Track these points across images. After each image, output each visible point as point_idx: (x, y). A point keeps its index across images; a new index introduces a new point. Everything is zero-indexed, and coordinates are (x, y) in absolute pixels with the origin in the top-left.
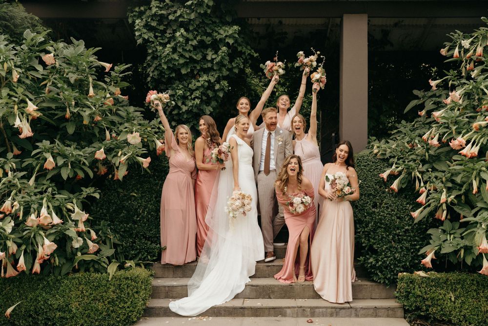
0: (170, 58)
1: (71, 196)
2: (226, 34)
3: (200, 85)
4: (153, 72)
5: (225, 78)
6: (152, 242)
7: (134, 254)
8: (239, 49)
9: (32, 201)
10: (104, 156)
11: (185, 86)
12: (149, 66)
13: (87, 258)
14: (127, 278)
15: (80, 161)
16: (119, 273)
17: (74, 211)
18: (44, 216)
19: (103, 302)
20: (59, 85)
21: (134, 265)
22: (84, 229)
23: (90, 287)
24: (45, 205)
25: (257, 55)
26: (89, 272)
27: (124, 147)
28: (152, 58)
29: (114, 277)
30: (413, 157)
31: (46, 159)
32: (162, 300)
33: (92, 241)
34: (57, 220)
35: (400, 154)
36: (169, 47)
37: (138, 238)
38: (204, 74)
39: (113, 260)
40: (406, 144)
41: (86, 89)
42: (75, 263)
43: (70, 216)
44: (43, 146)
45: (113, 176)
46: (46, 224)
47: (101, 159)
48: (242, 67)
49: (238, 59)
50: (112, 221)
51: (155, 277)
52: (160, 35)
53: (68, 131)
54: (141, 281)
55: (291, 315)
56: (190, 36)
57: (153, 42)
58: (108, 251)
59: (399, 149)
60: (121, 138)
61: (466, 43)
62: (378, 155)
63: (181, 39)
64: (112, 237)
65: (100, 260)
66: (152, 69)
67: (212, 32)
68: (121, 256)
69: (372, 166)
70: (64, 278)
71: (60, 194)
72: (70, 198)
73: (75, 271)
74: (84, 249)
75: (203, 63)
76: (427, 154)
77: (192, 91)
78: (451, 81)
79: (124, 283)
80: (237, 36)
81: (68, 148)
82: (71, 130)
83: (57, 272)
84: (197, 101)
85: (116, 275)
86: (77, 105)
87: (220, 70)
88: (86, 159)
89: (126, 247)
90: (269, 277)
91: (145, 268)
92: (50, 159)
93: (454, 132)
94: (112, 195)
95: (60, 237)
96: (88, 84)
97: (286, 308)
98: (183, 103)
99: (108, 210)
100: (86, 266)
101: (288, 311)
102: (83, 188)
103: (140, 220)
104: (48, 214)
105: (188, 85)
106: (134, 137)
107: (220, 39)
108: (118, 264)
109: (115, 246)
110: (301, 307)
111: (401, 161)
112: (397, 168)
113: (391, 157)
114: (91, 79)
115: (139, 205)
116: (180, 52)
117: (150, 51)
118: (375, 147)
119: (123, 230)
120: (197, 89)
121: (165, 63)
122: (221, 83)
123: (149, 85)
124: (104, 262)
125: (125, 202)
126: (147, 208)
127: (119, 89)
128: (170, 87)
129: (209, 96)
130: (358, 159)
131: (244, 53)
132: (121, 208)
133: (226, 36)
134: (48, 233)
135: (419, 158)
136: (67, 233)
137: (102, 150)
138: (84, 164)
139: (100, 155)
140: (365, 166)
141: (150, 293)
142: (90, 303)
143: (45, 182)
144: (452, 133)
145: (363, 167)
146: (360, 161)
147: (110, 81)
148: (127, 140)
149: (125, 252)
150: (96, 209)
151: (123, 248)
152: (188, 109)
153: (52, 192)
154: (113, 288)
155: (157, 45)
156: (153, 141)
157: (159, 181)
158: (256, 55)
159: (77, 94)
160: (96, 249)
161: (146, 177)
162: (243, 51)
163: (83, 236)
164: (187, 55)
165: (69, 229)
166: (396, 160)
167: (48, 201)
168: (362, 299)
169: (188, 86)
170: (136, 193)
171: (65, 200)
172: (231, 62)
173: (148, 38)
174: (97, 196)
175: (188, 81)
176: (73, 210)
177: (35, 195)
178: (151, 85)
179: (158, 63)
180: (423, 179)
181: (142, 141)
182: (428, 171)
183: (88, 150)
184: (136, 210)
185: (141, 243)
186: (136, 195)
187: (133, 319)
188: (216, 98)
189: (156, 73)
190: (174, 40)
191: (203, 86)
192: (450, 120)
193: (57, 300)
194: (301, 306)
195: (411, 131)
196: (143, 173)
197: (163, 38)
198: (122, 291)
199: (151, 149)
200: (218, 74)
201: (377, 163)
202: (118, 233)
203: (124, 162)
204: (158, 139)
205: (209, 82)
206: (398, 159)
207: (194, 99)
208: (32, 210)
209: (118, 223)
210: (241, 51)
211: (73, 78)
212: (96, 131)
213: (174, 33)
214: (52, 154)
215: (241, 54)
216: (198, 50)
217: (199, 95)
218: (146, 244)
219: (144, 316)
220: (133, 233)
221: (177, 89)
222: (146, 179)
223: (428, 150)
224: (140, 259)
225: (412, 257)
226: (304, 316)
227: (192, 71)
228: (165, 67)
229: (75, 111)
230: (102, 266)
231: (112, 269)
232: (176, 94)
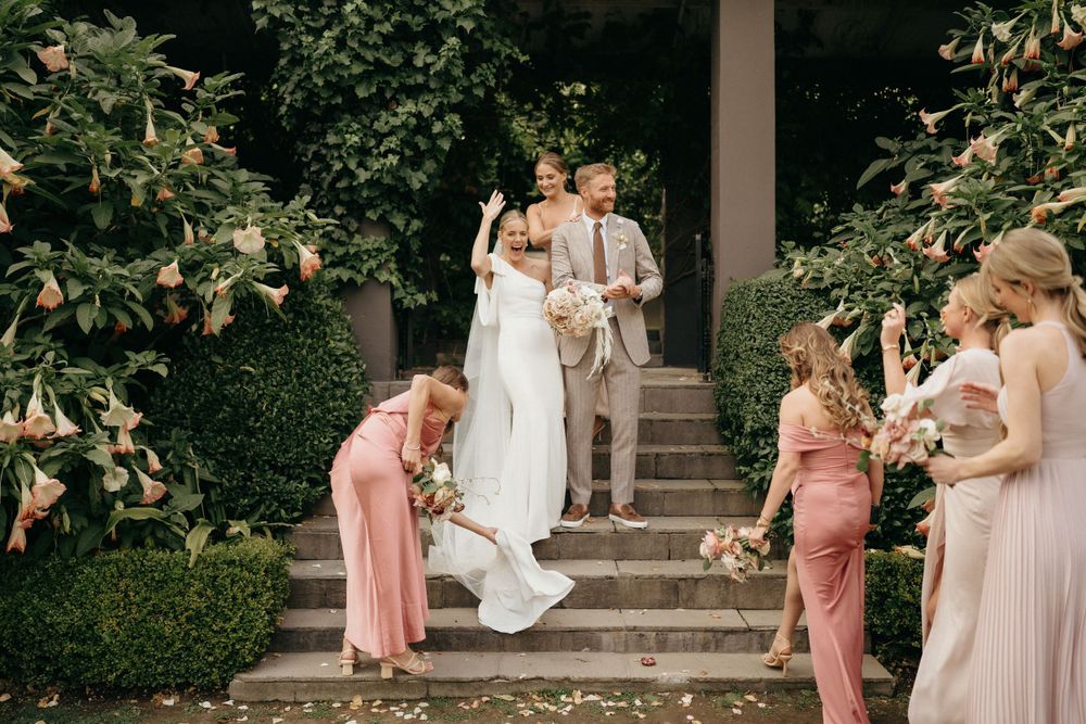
0: (331, 61)
1: (102, 371)
2: (458, 8)
3: (398, 123)
4: (292, 93)
5: (454, 108)
6: (290, 477)
7: (250, 506)
8: (487, 44)
9: (7, 381)
10: (179, 279)
11: (364, 127)
12: (284, 80)
13: (139, 514)
14: (231, 563)
15: (123, 291)
16: (213, 550)
17: (108, 406)
18: (34, 417)
19: (176, 617)
20: (75, 116)
21: (247, 532)
22: (132, 448)
23: (145, 583)
24: (37, 391)
25: (526, 58)
26: (143, 547)
27: (226, 259)
28: (289, 61)
29: (200, 559)
30: (885, 285)
31: (40, 286)
32: (313, 611)
33: (151, 476)
34: (66, 427)
35: (854, 279)
36: (329, 38)
37: (258, 468)
38: (408, 98)
39: (200, 520)
40: (867, 258)
41: (138, 127)
42: (110, 526)
43: (97, 417)
44: (35, 254)
45: (202, 326)
46: (40, 436)
47: (173, 285)
48: (493, 84)
49: (484, 65)
50: (198, 430)
51: (297, 557)
52: (308, 9)
53: (96, 222)
54: (263, 569)
55: (613, 645)
56: (377, 13)
57: (292, 26)
58: (189, 500)
59: (852, 268)
60: (219, 239)
61: (1002, 30)
62: (805, 281)
63: (356, 20)
64: (196, 467)
65: (168, 519)
66: (290, 86)
67: (427, 5)
68: (218, 510)
69: (791, 306)
70: (85, 562)
71: (77, 366)
72: (98, 376)
73: (110, 544)
74: (132, 493)
75: (404, 74)
76: (916, 279)
77: (380, 137)
78: (970, 114)
79: (225, 573)
80: (481, 13)
81: (95, 261)
82: (103, 219)
83: (67, 549)
84: (393, 160)
85: (205, 553)
86: (116, 162)
87: (443, 90)
88: (136, 286)
89: (230, 490)
90: (559, 558)
91: (274, 537)
92: (52, 284)
93: (983, 228)
94: (198, 369)
95: (73, 466)
96: (144, 117)
97: (601, 630)
98: (361, 164)
99: (189, 404)
100: (134, 533)
101: (606, 638)
102: (128, 353)
103: (262, 428)
104: (46, 412)
105: (372, 122)
106: (249, 237)
107: (443, 20)
108: (210, 530)
109: (205, 486)
110: (635, 629)
111: (857, 295)
112: (849, 309)
113: (834, 286)
114: (149, 106)
115: (260, 392)
116: (353, 49)
117: (285, 47)
118: (797, 264)
119: (222, 450)
120: (391, 133)
121: (320, 73)
122: (446, 119)
123: (284, 124)
124: (178, 525)
125: (228, 387)
126: (277, 399)
127: (214, 128)
128: (331, 127)
129: (419, 147)
130: (758, 291)
131: (498, 54)
132: (217, 400)
133: (458, 14)
134: (44, 456)
135: (897, 288)
136: (90, 456)
137: (175, 264)
138: (132, 297)
139: (170, 275)
140: (775, 306)
141: (286, 597)
142: (144, 620)
143: (39, 339)
144: (977, 229)
145: (769, 309)
146: (762, 296)
147: (194, 111)
148: (232, 243)
149: (227, 501)
150: (162, 401)
151: (223, 491)
152: (372, 176)
153: (55, 361)
154: (198, 585)
155: (301, 33)
156: (293, 248)
157: (306, 337)
158: (523, 59)
159: (117, 139)
160: (159, 494)
161: (277, 330)
162: (495, 49)
163: (130, 464)
164: (369, 56)
165: (94, 448)
166: (845, 292)
167: (47, 381)
168: (774, 609)
169: (372, 125)
170: (252, 366)
171: (88, 380)
172: (467, 72)
173: (281, 16)
174: (162, 370)
175: (371, 115)
176: (105, 403)
177: (16, 367)
178: (288, 123)
179: (305, 74)
180: (908, 335)
181: (268, 246)
182: (921, 318)
183: (143, 265)
184: (253, 404)
185: (265, 480)
186: (252, 369)
187: (244, 658)
188: (434, 151)
189: (299, 95)
190: (341, 23)
191: (404, 125)
192: (974, 200)
193: (65, 614)
194: (635, 627)
195: (877, 228)
196: (268, 321)
197: (316, 18)
198: (220, 593)
199: (288, 265)
200: (440, 100)
201: (802, 299)
202: (211, 457)
203: (225, 291)
204: (304, 244)
205: (419, 115)
206: (851, 291)
207: (385, 155)
208: (6, 403)
209: (211, 435)
210: (491, 49)
211: (108, 101)
212: (162, 224)
213: (339, 6)
214: (55, 273)
215: (490, 56)
216: (395, 46)
217: (397, 145)
218: (276, 482)
219: (271, 650)
220: (246, 457)
221: (347, 132)
222: (275, 334)
223: (918, 270)
224: (262, 518)
225: (887, 513)
226: (641, 647)
227: (381, 91)
228: (321, 83)
229: (113, 175)
230: (173, 533)
231: (197, 540)
232: (345, 143)
